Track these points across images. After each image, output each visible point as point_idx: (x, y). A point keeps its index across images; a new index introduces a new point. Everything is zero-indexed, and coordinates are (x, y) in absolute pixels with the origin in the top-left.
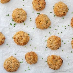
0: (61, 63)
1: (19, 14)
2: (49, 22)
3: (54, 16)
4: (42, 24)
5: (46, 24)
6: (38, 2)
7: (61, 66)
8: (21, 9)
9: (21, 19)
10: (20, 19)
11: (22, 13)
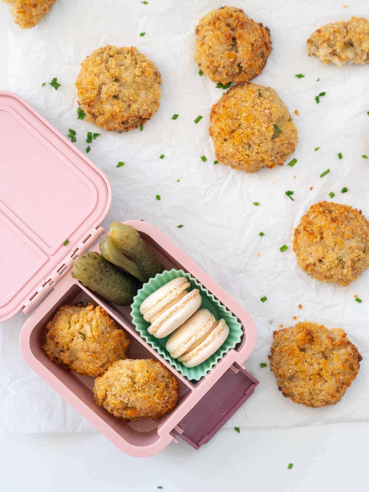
0: (352, 368)
1: (117, 80)
2: (285, 128)
3: (317, 99)
4: (245, 140)
5: (273, 138)
6: (233, 30)
7: (348, 384)
8: (132, 52)
9: (129, 106)
10: (125, 105)
11: (137, 72)
